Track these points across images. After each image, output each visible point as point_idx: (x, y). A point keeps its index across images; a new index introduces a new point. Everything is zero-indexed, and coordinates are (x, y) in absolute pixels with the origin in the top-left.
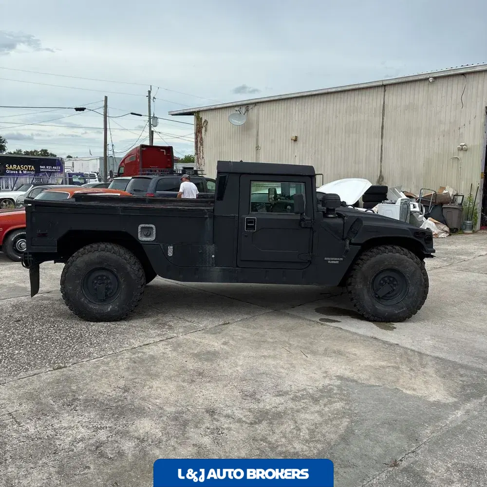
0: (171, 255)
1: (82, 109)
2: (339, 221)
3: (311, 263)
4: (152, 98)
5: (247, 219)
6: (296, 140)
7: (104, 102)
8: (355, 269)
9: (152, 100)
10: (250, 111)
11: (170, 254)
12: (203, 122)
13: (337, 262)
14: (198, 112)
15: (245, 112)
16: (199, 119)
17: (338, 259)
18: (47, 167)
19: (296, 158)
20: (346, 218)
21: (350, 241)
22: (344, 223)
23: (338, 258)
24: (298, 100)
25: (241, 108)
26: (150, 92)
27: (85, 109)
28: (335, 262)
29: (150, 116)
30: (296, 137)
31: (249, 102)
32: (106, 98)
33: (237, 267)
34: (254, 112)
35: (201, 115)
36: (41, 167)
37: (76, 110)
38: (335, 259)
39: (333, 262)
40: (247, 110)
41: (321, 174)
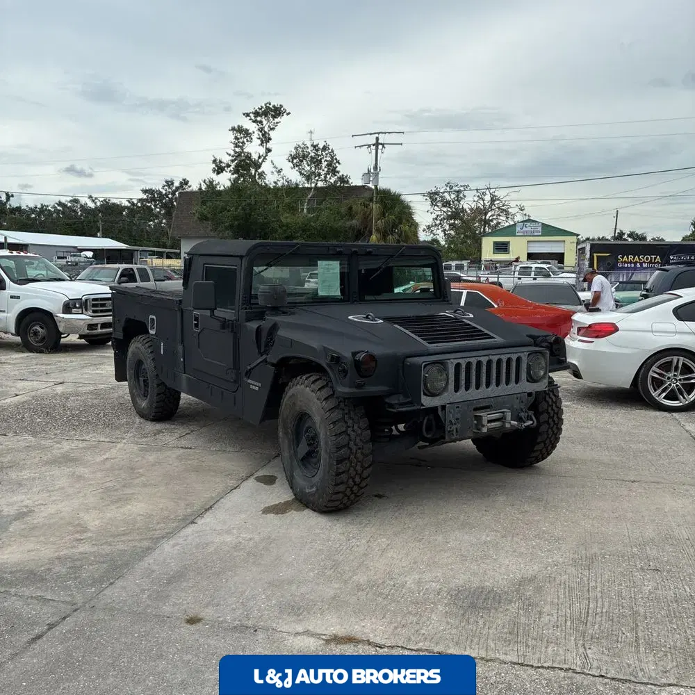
11: (162, 352)
17: (258, 384)
23: (257, 381)
38: (255, 383)
39: (253, 387)
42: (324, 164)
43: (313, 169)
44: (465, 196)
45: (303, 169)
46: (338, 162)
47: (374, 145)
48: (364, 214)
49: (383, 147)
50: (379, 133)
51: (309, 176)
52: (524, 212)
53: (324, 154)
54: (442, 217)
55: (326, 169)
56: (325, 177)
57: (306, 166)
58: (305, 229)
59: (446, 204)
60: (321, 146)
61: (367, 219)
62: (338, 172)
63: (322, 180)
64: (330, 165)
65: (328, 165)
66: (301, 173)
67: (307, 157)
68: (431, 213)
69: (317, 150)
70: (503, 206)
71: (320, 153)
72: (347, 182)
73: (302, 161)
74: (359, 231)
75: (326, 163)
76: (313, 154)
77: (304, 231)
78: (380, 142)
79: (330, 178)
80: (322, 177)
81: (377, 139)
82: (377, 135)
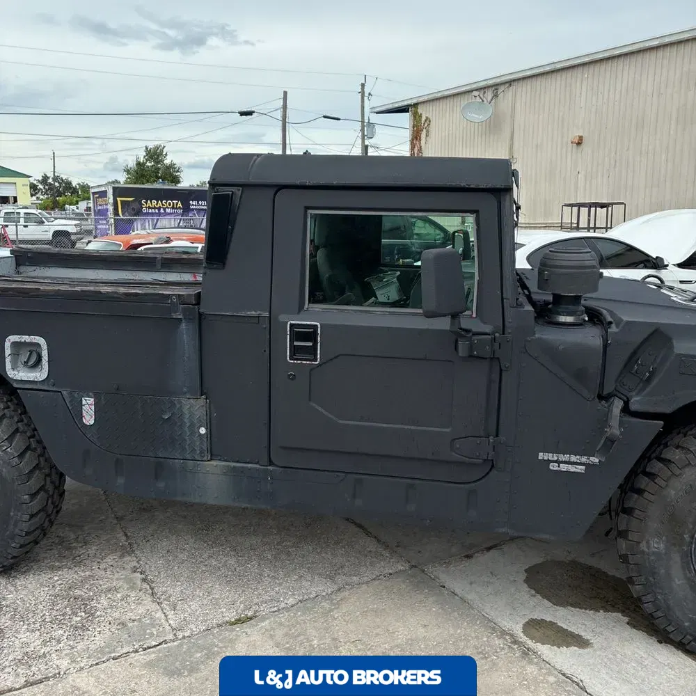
0: (92, 422)
1: (249, 113)
2: (591, 337)
3: (493, 466)
4: (366, 94)
5: (292, 325)
6: (579, 143)
7: (282, 101)
8: (640, 492)
9: (366, 98)
10: (501, 96)
11: (89, 419)
12: (423, 122)
13: (581, 469)
14: (416, 105)
15: (492, 100)
16: (416, 117)
17: (584, 459)
18: (200, 203)
19: (580, 175)
20: (613, 329)
21: (626, 403)
22: (605, 346)
23: (582, 455)
24: (586, 68)
25: (484, 93)
26: (363, 85)
27: (254, 112)
28: (572, 468)
29: (363, 122)
30: (581, 138)
31: (498, 81)
32: (285, 93)
33: (271, 463)
34: (507, 97)
35: (420, 110)
36: (191, 202)
37: (241, 115)
38: (573, 459)
39: (564, 467)
40: (496, 96)
41: (622, 203)
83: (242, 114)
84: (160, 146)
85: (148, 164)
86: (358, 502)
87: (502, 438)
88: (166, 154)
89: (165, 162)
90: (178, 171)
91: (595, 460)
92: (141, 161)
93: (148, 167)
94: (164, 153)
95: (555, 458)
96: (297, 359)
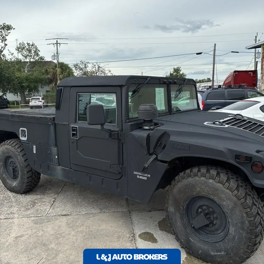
0: (35, 153)
1: (200, 53)
3: (122, 175)
5: (72, 127)
7: (214, 47)
13: (145, 178)
14: (263, 44)
17: (146, 175)
26: (256, 37)
27: (202, 53)
28: (143, 178)
32: (215, 45)
33: (71, 169)
38: (143, 175)
39: (141, 177)
42: (33, 52)
43: (28, 54)
44: (88, 66)
45: (23, 53)
46: (39, 51)
47: (55, 44)
48: (53, 73)
49: (60, 44)
50: (57, 39)
51: (26, 56)
52: (111, 72)
53: (32, 47)
54: (80, 74)
55: (34, 54)
56: (34, 57)
57: (25, 52)
58: (27, 79)
59: (81, 69)
60: (31, 44)
61: (55, 74)
62: (39, 55)
63: (32, 58)
64: (35, 52)
65: (34, 52)
66: (22, 55)
67: (25, 48)
68: (76, 73)
69: (29, 46)
70: (103, 70)
71: (30, 47)
72: (44, 59)
73: (23, 50)
74: (51, 80)
75: (34, 51)
76: (28, 47)
77: (26, 80)
78: (58, 42)
79: (36, 58)
80: (32, 57)
81: (57, 41)
82: (57, 40)
83: (197, 54)
84: (179, 67)
85: (174, 74)
86: (91, 183)
87: (124, 166)
88: (181, 70)
89: (180, 73)
90: (185, 76)
91: (149, 176)
92: (172, 73)
93: (174, 75)
94: (180, 70)
95: (138, 174)
96: (73, 137)
